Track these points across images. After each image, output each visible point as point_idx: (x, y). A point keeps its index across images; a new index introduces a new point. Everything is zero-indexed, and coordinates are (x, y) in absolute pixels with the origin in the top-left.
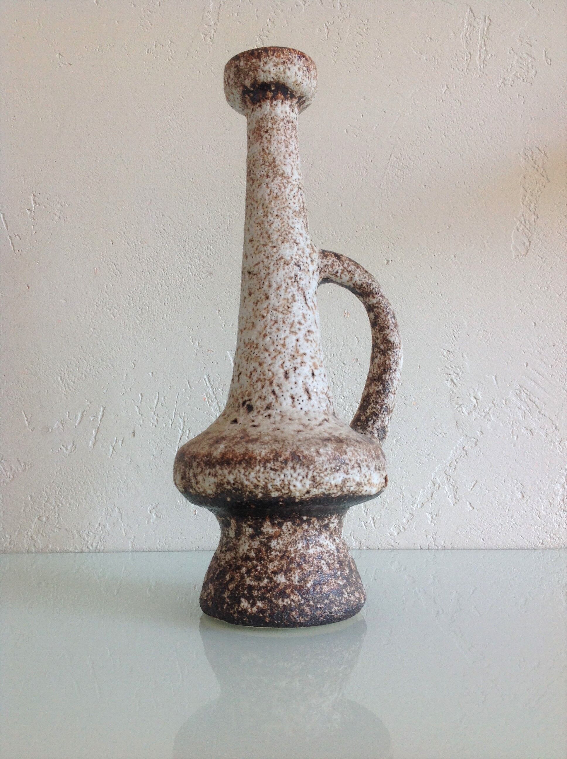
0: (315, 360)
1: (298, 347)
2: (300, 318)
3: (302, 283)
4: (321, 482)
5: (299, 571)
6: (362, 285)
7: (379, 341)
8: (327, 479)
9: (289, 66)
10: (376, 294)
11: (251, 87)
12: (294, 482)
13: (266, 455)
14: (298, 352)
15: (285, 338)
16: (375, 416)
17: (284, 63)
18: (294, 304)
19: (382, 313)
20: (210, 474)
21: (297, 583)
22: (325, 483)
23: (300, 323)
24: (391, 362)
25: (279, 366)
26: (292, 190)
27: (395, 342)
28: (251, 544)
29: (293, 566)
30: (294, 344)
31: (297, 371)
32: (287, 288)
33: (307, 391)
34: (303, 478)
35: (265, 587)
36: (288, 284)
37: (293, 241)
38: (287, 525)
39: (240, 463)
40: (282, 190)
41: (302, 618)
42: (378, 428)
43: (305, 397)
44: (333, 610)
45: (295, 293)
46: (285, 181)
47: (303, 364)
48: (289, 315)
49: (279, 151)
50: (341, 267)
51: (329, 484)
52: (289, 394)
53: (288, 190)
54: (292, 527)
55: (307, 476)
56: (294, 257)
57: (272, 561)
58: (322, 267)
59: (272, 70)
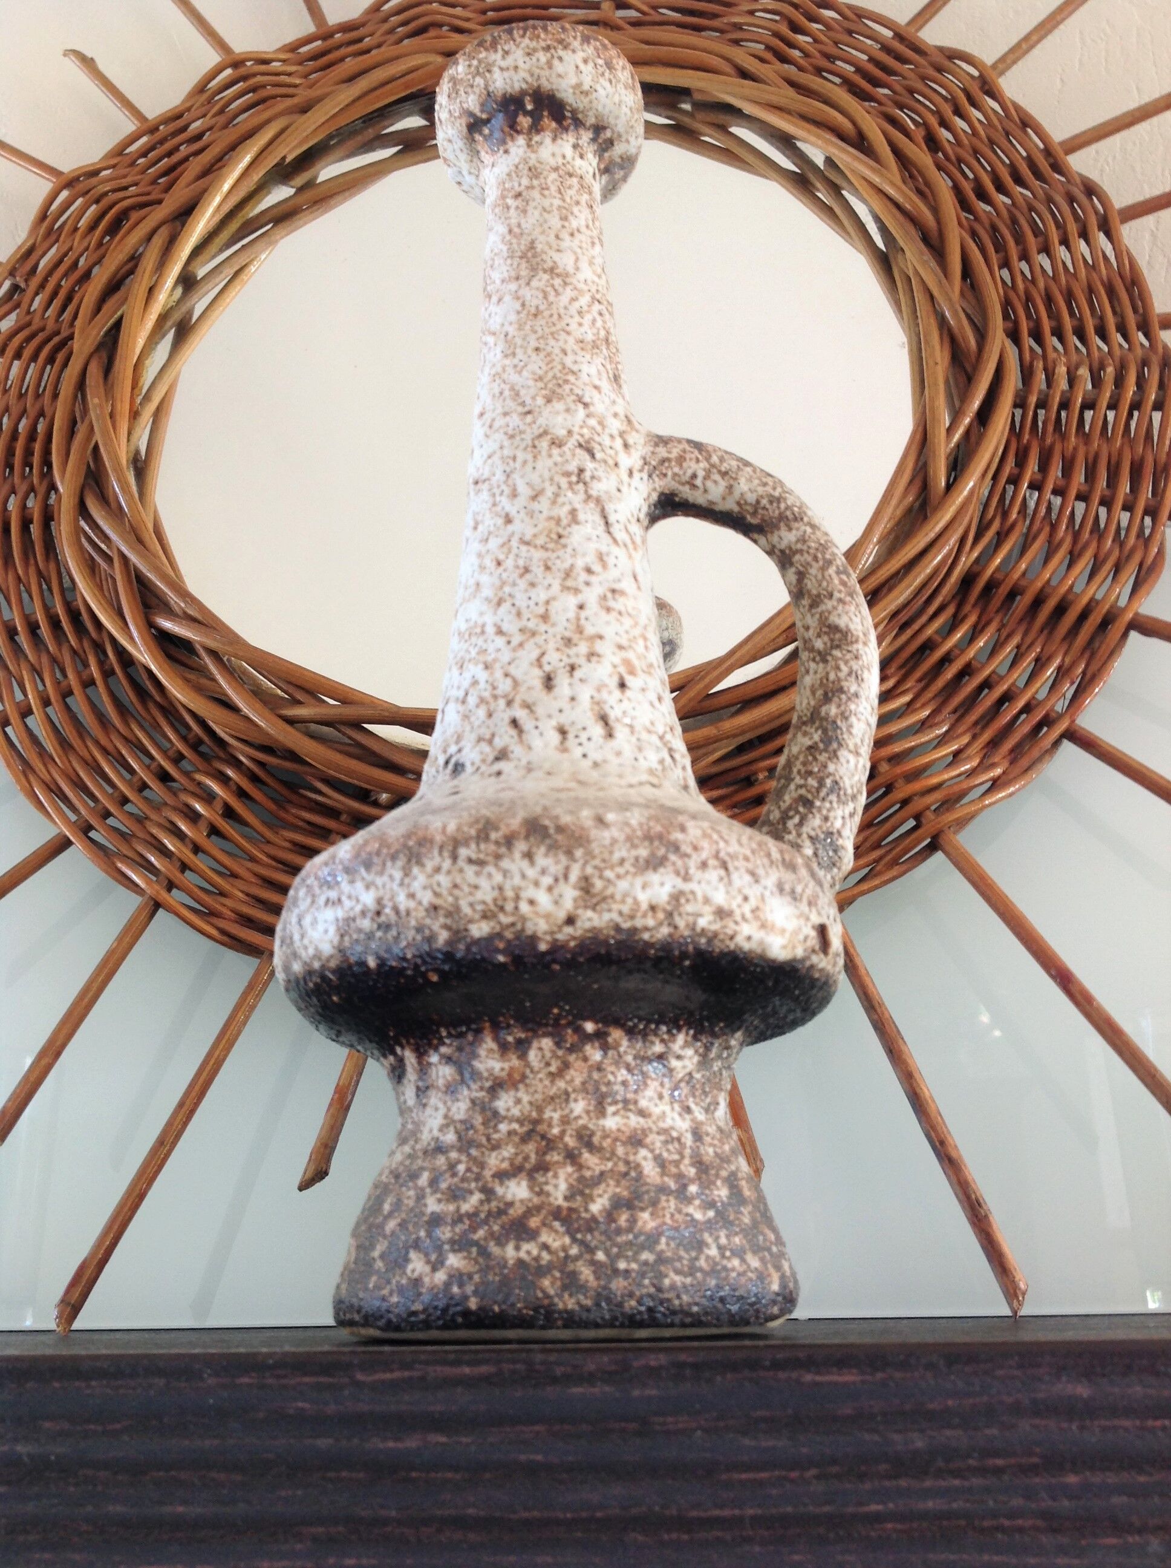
0: (631, 655)
1: (583, 622)
2: (591, 559)
3: (596, 489)
4: (609, 892)
5: (570, 1169)
6: (758, 502)
7: (811, 632)
8: (623, 885)
9: (561, 53)
10: (796, 519)
11: (482, 111)
12: (530, 892)
13: (459, 829)
14: (581, 632)
15: (547, 602)
16: (804, 805)
17: (548, 48)
18: (575, 528)
19: (814, 564)
20: (328, 901)
21: (560, 1201)
22: (618, 897)
23: (589, 571)
24: (842, 675)
25: (532, 664)
26: (574, 300)
27: (852, 627)
28: (449, 1110)
29: (555, 1157)
30: (571, 614)
31: (578, 674)
32: (556, 495)
33: (604, 719)
34: (556, 880)
35: (472, 1216)
36: (559, 488)
37: (573, 397)
38: (540, 1049)
39: (394, 858)
40: (551, 298)
41: (571, 1295)
42: (813, 834)
43: (598, 730)
44: (667, 1282)
45: (578, 506)
46: (557, 282)
47: (594, 659)
48: (561, 553)
49: (546, 226)
50: (704, 464)
51: (630, 901)
52: (554, 723)
53: (564, 299)
54: (555, 1055)
55: (566, 877)
56: (576, 429)
57: (496, 1147)
58: (654, 463)
59: (521, 64)
